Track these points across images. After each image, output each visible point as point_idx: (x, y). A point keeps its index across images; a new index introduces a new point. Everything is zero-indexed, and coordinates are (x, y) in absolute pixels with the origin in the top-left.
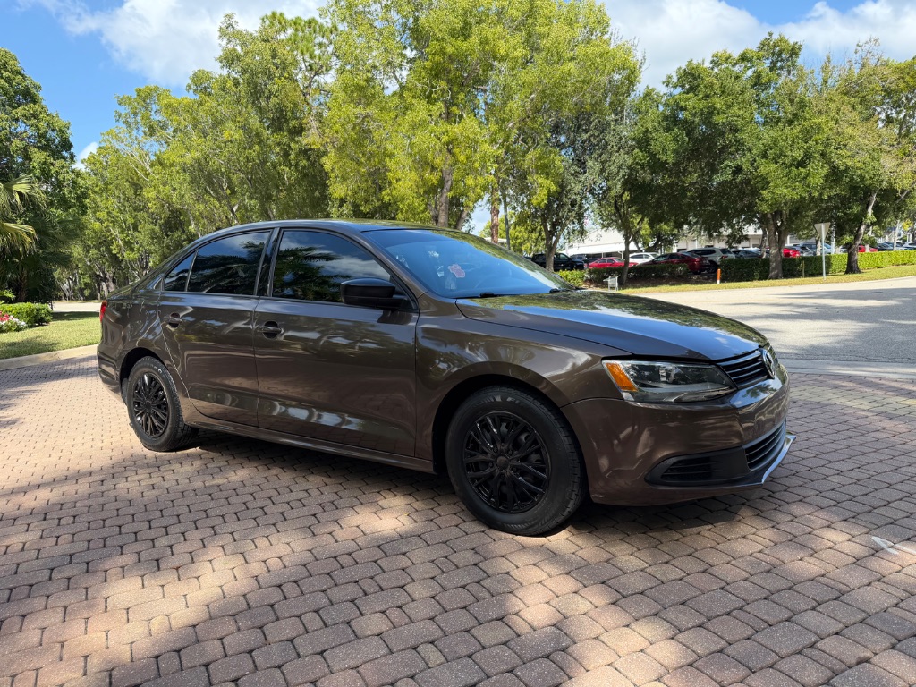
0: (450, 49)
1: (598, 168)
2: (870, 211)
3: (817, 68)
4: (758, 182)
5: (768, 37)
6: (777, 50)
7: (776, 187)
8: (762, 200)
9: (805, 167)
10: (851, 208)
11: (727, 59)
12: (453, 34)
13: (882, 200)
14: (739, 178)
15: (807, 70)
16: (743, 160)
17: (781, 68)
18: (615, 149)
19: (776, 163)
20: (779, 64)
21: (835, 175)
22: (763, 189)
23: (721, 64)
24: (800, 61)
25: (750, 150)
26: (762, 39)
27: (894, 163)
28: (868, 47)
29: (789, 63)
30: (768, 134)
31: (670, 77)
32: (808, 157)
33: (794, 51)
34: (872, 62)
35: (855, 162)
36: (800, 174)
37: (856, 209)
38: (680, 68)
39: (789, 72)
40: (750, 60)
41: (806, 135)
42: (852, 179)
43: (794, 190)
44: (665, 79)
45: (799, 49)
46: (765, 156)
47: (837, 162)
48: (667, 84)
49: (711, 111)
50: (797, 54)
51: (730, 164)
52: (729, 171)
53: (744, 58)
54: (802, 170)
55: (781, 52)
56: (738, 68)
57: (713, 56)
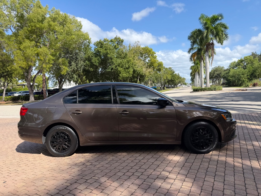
0: (38, 26)
1: (75, 65)
2: (138, 80)
3: (128, 46)
4: (118, 72)
5: (116, 37)
6: (118, 40)
7: (123, 74)
8: (120, 77)
10: (135, 79)
11: (107, 41)
12: (39, 21)
13: (141, 78)
14: (112, 71)
15: (125, 46)
16: (113, 66)
17: (119, 45)
18: (80, 60)
19: (122, 68)
21: (134, 71)
22: (119, 74)
23: (106, 42)
24: (123, 44)
25: (114, 64)
26: (115, 37)
27: (145, 70)
28: (137, 43)
29: (121, 44)
30: (119, 61)
31: (95, 43)
32: (129, 67)
33: (122, 41)
34: (139, 46)
35: (138, 69)
36: (128, 71)
37: (136, 80)
38: (98, 41)
39: (121, 46)
40: (113, 42)
41: (128, 62)
42: (138, 73)
43: (127, 75)
46: (119, 66)
47: (135, 69)
49: (107, 53)
50: (123, 42)
51: (111, 67)
52: (110, 69)
53: (111, 41)
54: (128, 70)
55: (119, 41)
56: (110, 43)
57: (104, 39)
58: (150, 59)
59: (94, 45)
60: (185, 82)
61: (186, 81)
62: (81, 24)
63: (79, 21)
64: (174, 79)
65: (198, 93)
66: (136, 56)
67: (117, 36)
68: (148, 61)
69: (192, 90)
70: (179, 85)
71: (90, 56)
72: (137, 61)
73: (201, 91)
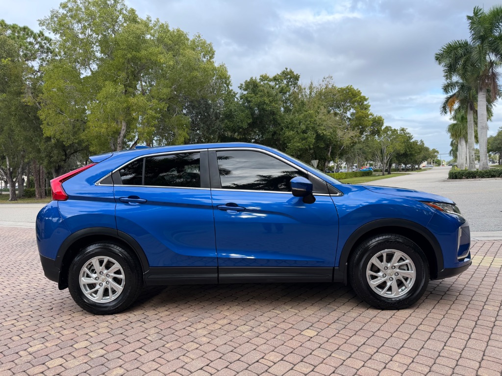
2: (329, 155)
3: (307, 88)
4: (285, 140)
5: (285, 70)
6: (289, 76)
7: (294, 142)
9: (306, 133)
11: (267, 78)
13: (334, 150)
14: (275, 137)
15: (303, 87)
16: (277, 129)
17: (291, 85)
19: (293, 131)
20: (290, 83)
21: (319, 138)
22: (288, 143)
23: (264, 81)
24: (299, 83)
25: (280, 124)
26: (283, 70)
28: (328, 80)
29: (295, 83)
30: (288, 117)
31: (242, 85)
32: (307, 129)
33: (297, 78)
34: (330, 86)
35: (327, 132)
36: (304, 136)
38: (247, 81)
39: (294, 87)
40: (278, 81)
41: (306, 118)
42: (325, 140)
43: (302, 144)
44: (240, 85)
45: (299, 77)
47: (320, 132)
48: (240, 87)
49: (264, 104)
51: (271, 130)
52: (271, 134)
53: (275, 79)
54: (306, 135)
55: (291, 78)
56: (272, 83)
57: (261, 76)
58: (354, 111)
59: (240, 89)
60: (439, 159)
61: (438, 156)
62: (212, 49)
63: (209, 43)
64: (410, 151)
65: (460, 182)
66: (322, 107)
67: (287, 69)
68: (351, 115)
69: (447, 176)
70: (425, 163)
71: (233, 110)
72: (323, 117)
73: (467, 178)
